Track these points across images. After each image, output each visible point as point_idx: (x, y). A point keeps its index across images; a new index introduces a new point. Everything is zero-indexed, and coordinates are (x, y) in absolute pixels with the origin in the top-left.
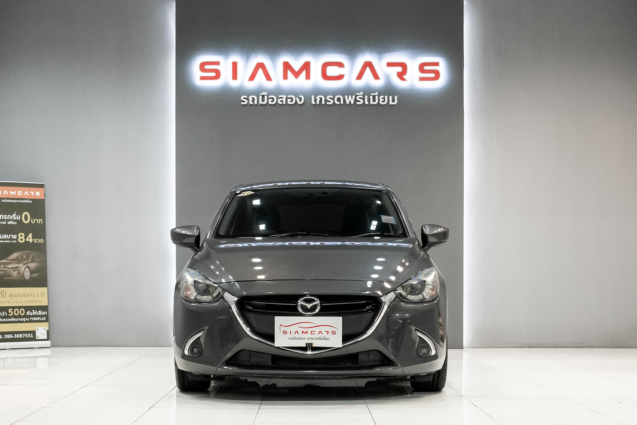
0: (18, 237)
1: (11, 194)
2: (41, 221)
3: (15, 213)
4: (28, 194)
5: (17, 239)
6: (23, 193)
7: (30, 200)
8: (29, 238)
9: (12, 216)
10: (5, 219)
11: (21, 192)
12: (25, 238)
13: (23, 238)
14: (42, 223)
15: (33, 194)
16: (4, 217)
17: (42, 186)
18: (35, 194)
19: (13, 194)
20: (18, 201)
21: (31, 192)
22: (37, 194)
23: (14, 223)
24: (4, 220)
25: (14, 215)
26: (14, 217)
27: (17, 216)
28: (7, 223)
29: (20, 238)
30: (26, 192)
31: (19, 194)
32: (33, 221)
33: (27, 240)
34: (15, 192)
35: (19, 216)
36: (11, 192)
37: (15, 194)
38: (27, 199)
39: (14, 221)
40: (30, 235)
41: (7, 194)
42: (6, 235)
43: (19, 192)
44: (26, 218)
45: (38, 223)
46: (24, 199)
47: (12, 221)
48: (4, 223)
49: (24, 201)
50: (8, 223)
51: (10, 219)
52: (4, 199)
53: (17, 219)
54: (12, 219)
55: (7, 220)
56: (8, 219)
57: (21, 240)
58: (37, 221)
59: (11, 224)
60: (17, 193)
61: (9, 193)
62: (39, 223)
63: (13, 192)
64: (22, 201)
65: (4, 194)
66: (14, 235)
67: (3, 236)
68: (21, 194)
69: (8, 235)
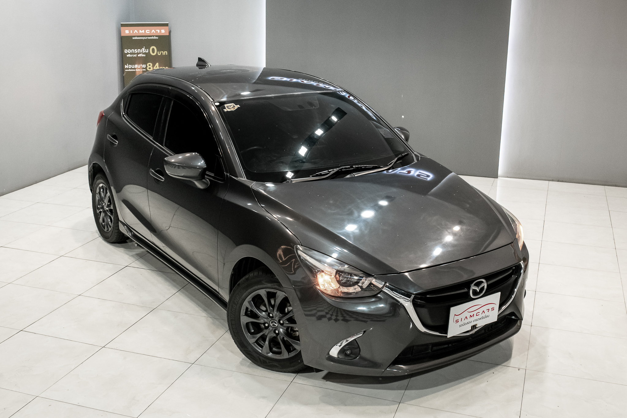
0: (147, 66)
1: (140, 32)
2: (166, 53)
3: (144, 47)
4: (154, 32)
5: (146, 68)
6: (150, 31)
7: (156, 36)
8: (156, 67)
9: (141, 50)
10: (135, 52)
11: (149, 31)
12: (153, 66)
13: (151, 67)
14: (167, 54)
15: (159, 32)
16: (135, 51)
17: (167, 25)
18: (160, 31)
19: (142, 32)
20: (147, 38)
21: (157, 30)
22: (163, 31)
23: (143, 55)
24: (135, 54)
25: (144, 49)
26: (143, 50)
27: (146, 50)
28: (137, 55)
29: (148, 67)
30: (153, 31)
31: (147, 32)
32: (159, 53)
33: (155, 68)
34: (143, 31)
35: (148, 50)
36: (140, 31)
37: (144, 32)
38: (154, 36)
39: (143, 54)
40: (157, 64)
41: (137, 32)
42: (136, 65)
43: (147, 31)
44: (154, 51)
45: (163, 54)
46: (151, 36)
47: (142, 54)
48: (135, 56)
49: (151, 38)
50: (139, 56)
51: (140, 52)
52: (135, 36)
53: (146, 52)
54: (142, 52)
55: (138, 54)
56: (138, 52)
57: (150, 68)
58: (162, 53)
59: (141, 56)
60: (145, 31)
61: (139, 32)
62: (165, 54)
63: (142, 31)
64: (149, 38)
65: (135, 32)
66: (144, 65)
67: (134, 66)
68: (149, 32)
69: (138, 65)
